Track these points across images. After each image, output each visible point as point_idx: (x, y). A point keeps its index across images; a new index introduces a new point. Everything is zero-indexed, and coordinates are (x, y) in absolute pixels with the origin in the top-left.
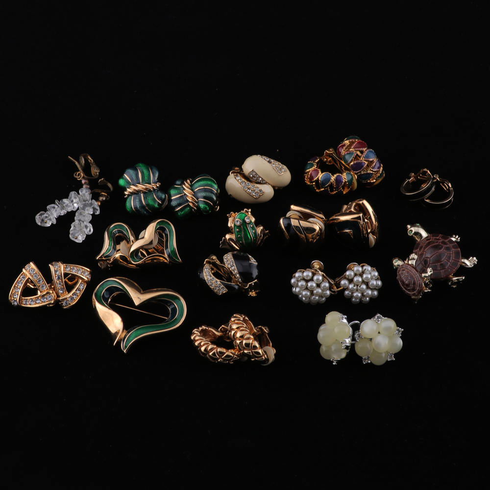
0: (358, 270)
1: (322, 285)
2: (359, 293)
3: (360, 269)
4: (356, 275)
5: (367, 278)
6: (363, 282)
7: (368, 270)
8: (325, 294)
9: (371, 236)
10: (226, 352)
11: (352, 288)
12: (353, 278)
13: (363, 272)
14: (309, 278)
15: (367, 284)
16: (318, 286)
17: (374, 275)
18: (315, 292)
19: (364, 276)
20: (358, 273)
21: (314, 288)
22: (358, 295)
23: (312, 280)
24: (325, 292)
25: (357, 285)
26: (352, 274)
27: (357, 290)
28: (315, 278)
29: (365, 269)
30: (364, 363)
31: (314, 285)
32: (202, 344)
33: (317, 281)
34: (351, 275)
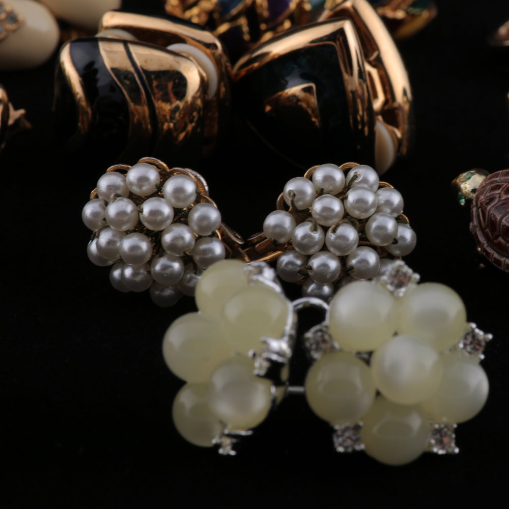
0: (328, 178)
1: (196, 215)
2: (333, 257)
3: (338, 175)
4: (320, 193)
5: (361, 201)
6: (347, 217)
7: (365, 181)
8: (205, 252)
9: (382, 128)
11: (305, 236)
12: (311, 204)
13: (347, 187)
14: (146, 188)
15: (361, 225)
16: (181, 216)
17: (388, 203)
18: (167, 238)
19: (352, 197)
20: (327, 187)
21: (162, 222)
22: (325, 265)
23: (158, 192)
24: (203, 247)
25: (325, 229)
26: (309, 189)
27: (324, 248)
28: (169, 187)
29: (356, 177)
30: (341, 449)
31: (167, 211)
33: (178, 199)
34: (302, 193)
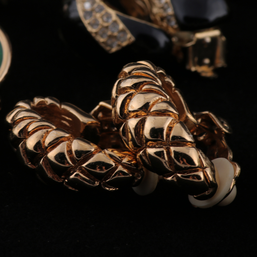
10: (97, 151)
32: (30, 129)
